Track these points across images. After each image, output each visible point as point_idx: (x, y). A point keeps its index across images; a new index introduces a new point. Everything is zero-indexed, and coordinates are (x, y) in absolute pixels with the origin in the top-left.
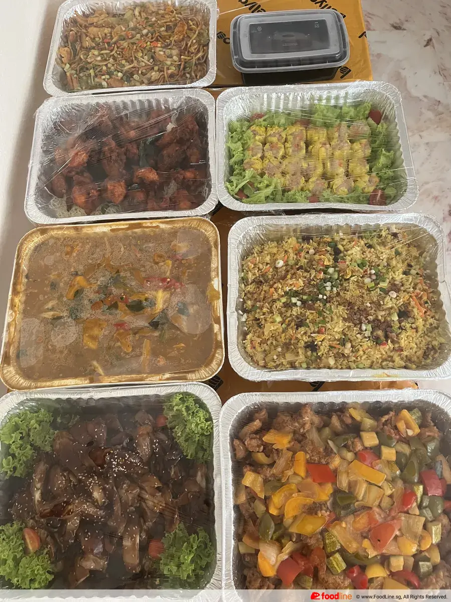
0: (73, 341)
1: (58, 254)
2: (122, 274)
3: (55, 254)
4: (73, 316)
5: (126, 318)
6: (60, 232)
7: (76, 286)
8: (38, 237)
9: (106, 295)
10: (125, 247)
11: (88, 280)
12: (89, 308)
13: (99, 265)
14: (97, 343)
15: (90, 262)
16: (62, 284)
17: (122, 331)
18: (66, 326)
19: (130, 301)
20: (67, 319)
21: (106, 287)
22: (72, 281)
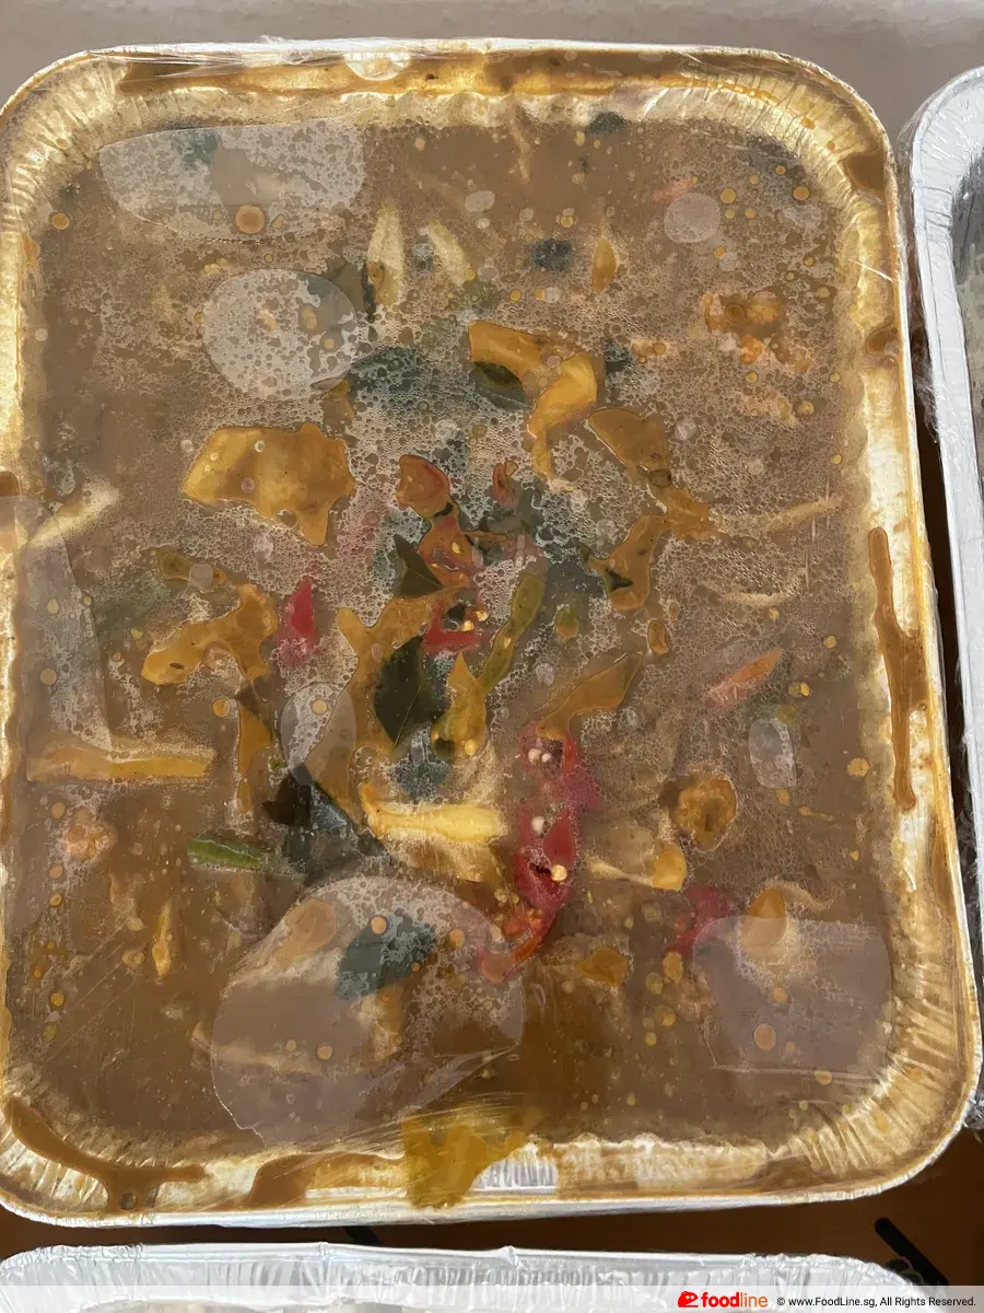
0: (232, 379)
1: (729, 259)
2: (605, 606)
3: (730, 243)
4: (370, 372)
5: (343, 642)
6: (865, 258)
7: (539, 369)
8: (831, 146)
9: (483, 525)
10: (775, 614)
11: (571, 426)
12: (412, 447)
13: (663, 480)
14: (208, 500)
15: (683, 432)
16: (551, 295)
17: (269, 622)
18: (317, 339)
19: (443, 656)
20: (352, 339)
21: (530, 525)
22: (571, 346)
